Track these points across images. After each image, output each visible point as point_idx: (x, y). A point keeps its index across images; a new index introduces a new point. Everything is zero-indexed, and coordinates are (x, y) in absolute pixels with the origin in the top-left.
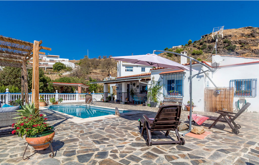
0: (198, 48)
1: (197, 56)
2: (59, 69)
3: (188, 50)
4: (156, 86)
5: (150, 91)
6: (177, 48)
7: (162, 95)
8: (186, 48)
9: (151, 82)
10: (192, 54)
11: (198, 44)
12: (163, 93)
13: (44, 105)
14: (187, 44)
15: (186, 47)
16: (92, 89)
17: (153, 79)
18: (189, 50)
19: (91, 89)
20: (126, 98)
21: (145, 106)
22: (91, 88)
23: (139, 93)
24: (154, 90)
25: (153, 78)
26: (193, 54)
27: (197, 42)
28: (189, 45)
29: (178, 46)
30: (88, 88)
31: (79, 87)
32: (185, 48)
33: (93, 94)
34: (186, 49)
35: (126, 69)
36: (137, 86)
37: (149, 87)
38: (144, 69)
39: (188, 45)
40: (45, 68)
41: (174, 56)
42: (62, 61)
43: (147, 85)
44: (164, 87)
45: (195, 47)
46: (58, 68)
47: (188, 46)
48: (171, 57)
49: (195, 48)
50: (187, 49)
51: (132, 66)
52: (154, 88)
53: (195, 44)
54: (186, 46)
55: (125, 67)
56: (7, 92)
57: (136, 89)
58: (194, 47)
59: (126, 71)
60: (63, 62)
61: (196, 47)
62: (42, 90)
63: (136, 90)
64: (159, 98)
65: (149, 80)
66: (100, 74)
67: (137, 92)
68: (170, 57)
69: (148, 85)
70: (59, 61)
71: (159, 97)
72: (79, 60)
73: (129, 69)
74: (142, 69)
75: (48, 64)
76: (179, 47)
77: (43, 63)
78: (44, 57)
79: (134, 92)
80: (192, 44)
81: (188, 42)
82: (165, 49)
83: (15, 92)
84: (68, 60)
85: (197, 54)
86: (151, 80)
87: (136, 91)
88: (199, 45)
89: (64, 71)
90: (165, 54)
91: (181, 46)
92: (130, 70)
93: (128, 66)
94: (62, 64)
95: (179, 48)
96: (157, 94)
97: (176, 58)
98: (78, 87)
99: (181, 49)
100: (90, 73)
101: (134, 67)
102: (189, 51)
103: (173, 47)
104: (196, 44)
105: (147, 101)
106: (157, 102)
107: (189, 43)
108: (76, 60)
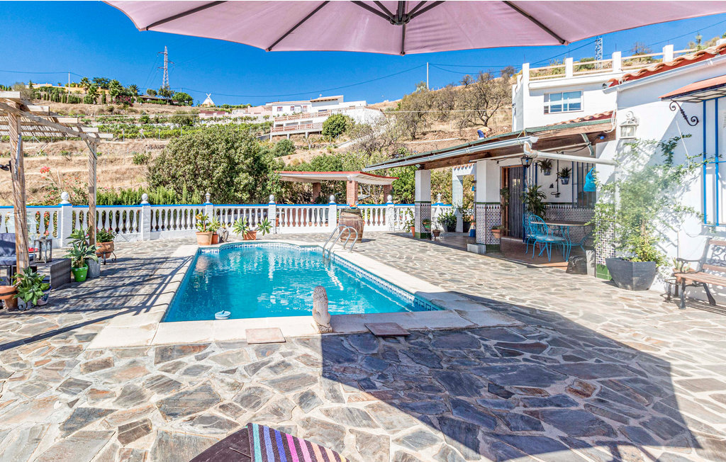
2: (335, 132)
4: (650, 173)
5: (613, 196)
7: (692, 224)
9: (618, 149)
12: (698, 209)
13: (207, 241)
16: (405, 187)
17: (628, 130)
19: (402, 187)
20: (495, 228)
21: (585, 272)
22: (403, 185)
23: (572, 204)
24: (635, 193)
25: (632, 124)
30: (389, 186)
31: (351, 182)
33: (389, 206)
35: (549, 104)
36: (560, 170)
37: (602, 175)
40: (304, 133)
42: (346, 109)
43: (593, 165)
44: (705, 172)
46: (334, 129)
51: (578, 89)
52: (639, 178)
55: (542, 97)
57: (555, 186)
59: (546, 112)
60: (348, 113)
62: (248, 196)
63: (555, 189)
64: (668, 240)
65: (605, 136)
66: (454, 135)
67: (559, 200)
69: (598, 167)
70: (338, 110)
71: (670, 234)
72: (397, 101)
73: (561, 102)
75: (311, 121)
77: (302, 123)
79: (543, 200)
83: (165, 203)
84: (364, 103)
86: (618, 139)
87: (558, 195)
89: (348, 136)
92: (565, 106)
93: (559, 91)
94: (344, 118)
96: (654, 217)
100: (424, 134)
101: (585, 93)
105: (593, 249)
106: (657, 261)
108: (391, 102)
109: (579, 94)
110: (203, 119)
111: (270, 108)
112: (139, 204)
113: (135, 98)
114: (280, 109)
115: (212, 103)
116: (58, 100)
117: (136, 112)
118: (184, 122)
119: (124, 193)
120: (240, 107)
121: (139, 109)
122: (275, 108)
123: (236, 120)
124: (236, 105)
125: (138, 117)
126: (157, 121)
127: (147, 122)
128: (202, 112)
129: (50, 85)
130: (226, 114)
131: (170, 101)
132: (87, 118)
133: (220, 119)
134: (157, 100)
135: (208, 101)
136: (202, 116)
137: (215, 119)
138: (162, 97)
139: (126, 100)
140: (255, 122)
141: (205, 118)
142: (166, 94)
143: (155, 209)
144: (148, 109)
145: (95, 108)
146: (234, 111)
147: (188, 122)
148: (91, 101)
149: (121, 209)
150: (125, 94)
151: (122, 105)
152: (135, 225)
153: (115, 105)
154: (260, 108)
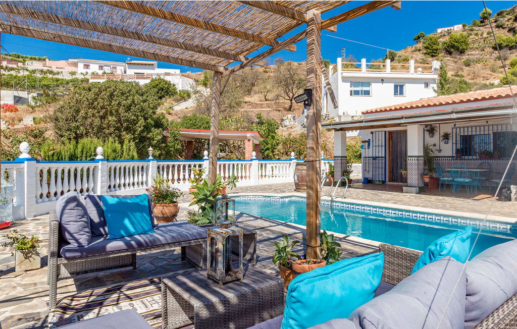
0: (510, 31)
1: (509, 52)
2: (160, 95)
3: (481, 35)
6: (449, 33)
8: (475, 32)
10: (493, 48)
11: (508, 20)
14: (478, 22)
15: (474, 28)
18: (485, 35)
20: (425, 174)
26: (498, 47)
27: (507, 14)
28: (483, 24)
29: (452, 28)
30: (259, 145)
31: (249, 140)
32: (472, 30)
34: (476, 35)
35: (353, 89)
36: (442, 134)
38: (402, 87)
39: (482, 22)
41: (443, 54)
42: (164, 75)
45: (501, 26)
47: (480, 26)
48: (435, 56)
49: (502, 31)
50: (480, 33)
51: (368, 81)
53: (501, 19)
54: (475, 25)
55: (349, 84)
56: (99, 157)
57: (438, 145)
58: (498, 27)
59: (351, 95)
60: (167, 78)
61: (503, 28)
66: (264, 106)
67: (441, 154)
68: (433, 56)
70: (157, 75)
72: (199, 73)
73: (359, 89)
74: (396, 87)
76: (455, 29)
78: (118, 67)
80: (492, 20)
81: (481, 14)
82: (416, 36)
85: (507, 46)
87: (440, 151)
88: (511, 21)
89: (173, 100)
90: (419, 50)
91: (461, 26)
93: (358, 80)
94: (166, 82)
95: (456, 32)
97: (449, 58)
98: (246, 141)
99: (461, 35)
101: (372, 84)
102: (485, 38)
103: (439, 31)
104: (503, 20)
107: (484, 19)
109: (369, 84)
111: (76, 65)
114: (87, 66)
120: (35, 59)
122: (81, 65)
123: (34, 71)
124: (29, 56)
130: (20, 64)
133: (12, 69)
140: (59, 77)
146: (28, 62)
154: (62, 63)
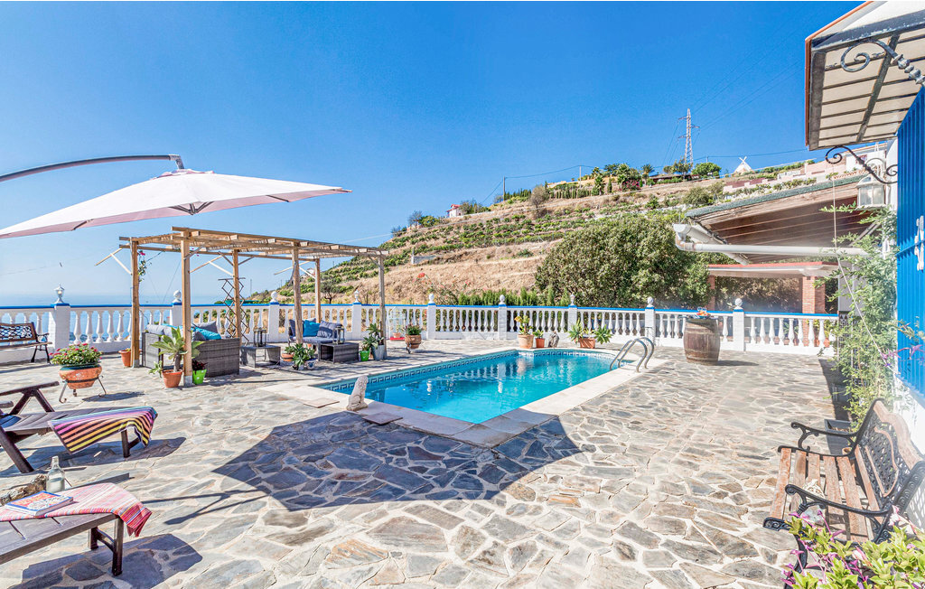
31: (809, 279)
83: (525, 304)
98: (805, 279)
110: (727, 194)
112: (497, 304)
113: (643, 180)
115: (749, 169)
116: (568, 196)
117: (644, 197)
118: (699, 201)
119: (485, 294)
120: (793, 167)
121: (647, 193)
123: (778, 187)
124: (785, 165)
125: (645, 202)
126: (667, 204)
127: (654, 207)
128: (728, 184)
129: (564, 182)
130: (766, 181)
131: (686, 177)
132: (591, 211)
133: (753, 190)
134: (671, 178)
135: (743, 167)
136: (726, 189)
137: (746, 191)
138: (676, 174)
139: (632, 185)
141: (731, 192)
142: (681, 169)
143: (512, 310)
144: (659, 191)
145: (600, 199)
146: (780, 174)
147: (706, 200)
148: (599, 192)
149: (480, 309)
150: (633, 178)
151: (629, 192)
152: (492, 324)
153: (621, 194)
154: (823, 165)
